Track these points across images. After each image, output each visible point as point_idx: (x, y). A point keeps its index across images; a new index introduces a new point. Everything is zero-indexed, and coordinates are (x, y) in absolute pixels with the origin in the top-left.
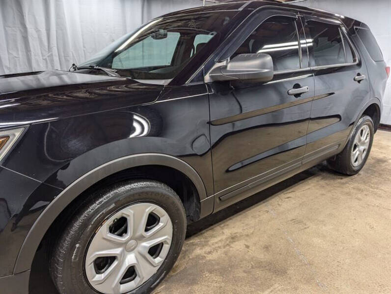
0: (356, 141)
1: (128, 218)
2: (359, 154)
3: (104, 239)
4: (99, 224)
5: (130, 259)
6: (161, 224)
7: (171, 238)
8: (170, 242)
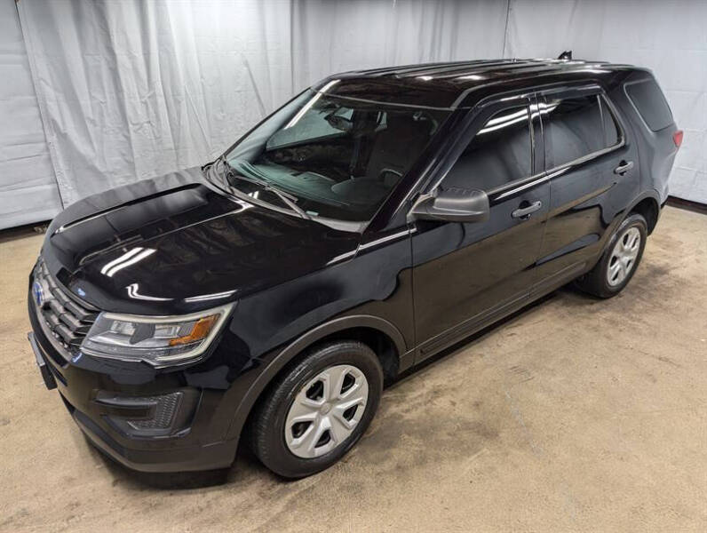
0: (615, 252)
1: (325, 382)
2: (620, 269)
3: (302, 404)
4: (298, 390)
5: (325, 423)
6: (356, 386)
7: (366, 400)
8: (365, 404)
